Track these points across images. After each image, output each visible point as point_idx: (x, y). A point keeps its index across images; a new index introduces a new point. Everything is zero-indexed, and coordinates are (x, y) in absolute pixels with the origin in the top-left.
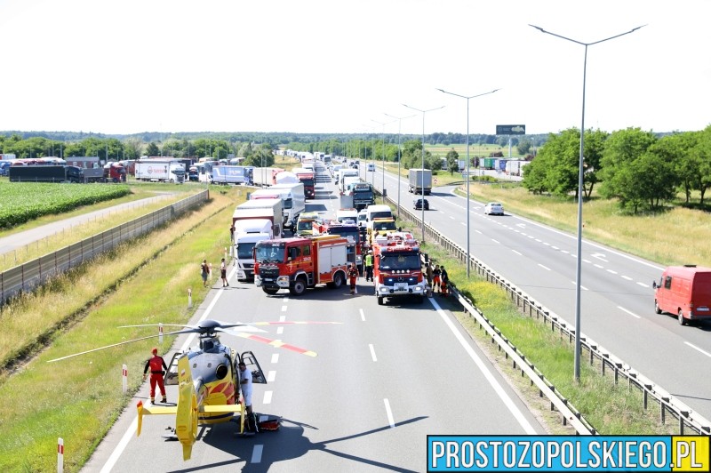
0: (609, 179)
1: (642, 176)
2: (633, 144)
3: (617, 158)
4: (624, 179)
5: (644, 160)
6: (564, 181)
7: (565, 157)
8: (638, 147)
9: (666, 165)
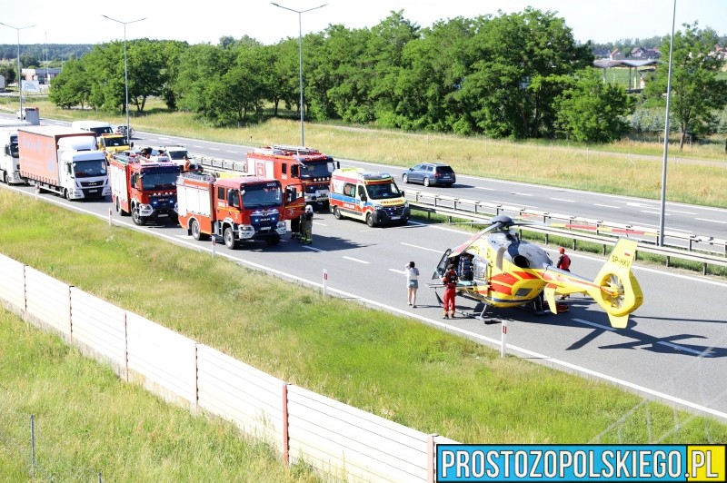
0: (200, 93)
1: (234, 89)
2: (220, 59)
3: (204, 71)
4: (216, 92)
5: (234, 74)
6: (119, 94)
7: (118, 71)
8: (225, 61)
9: (255, 78)
